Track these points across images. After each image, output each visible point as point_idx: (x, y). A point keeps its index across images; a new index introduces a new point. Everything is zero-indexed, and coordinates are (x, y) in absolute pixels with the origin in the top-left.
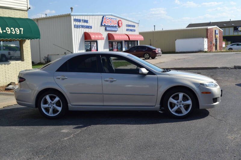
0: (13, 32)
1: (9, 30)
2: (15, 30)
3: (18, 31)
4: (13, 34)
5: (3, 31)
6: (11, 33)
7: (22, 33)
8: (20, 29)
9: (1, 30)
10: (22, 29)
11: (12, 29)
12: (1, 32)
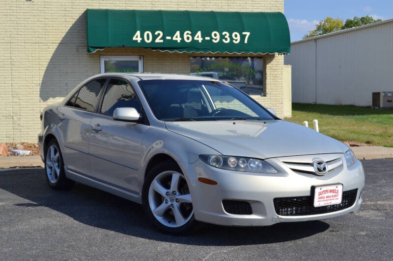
0: (226, 39)
1: (218, 37)
2: (231, 37)
5: (204, 39)
6: (221, 41)
7: (246, 41)
8: (244, 33)
9: (200, 36)
10: (248, 34)
11: (224, 33)
12: (200, 40)
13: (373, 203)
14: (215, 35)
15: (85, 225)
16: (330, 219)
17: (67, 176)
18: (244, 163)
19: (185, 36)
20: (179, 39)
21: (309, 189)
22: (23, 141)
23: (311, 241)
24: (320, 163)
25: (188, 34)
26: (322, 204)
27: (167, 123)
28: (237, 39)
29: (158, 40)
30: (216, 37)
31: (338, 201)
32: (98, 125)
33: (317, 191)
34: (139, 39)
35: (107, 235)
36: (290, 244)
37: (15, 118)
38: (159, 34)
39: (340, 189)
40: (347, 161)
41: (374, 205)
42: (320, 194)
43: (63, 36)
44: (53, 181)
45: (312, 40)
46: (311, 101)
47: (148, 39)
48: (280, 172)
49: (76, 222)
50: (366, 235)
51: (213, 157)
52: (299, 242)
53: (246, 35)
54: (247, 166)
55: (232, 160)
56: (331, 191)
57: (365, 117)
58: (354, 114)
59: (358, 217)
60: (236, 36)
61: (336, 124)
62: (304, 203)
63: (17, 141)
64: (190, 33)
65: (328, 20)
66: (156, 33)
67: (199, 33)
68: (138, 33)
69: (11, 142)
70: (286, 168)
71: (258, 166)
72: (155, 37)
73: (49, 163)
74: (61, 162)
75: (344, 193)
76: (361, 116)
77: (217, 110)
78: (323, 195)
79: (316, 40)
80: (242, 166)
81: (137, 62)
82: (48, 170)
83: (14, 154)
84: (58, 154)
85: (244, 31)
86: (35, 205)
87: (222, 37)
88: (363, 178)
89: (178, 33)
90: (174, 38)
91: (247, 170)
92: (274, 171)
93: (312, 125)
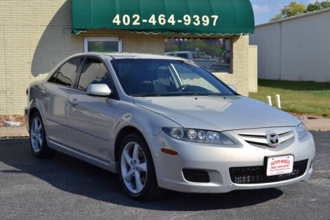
0: (197, 22)
1: (189, 20)
2: (201, 20)
3: (208, 21)
4: (196, 26)
5: (176, 21)
6: (192, 24)
7: (214, 24)
8: (213, 16)
9: (173, 19)
10: (216, 17)
11: (194, 17)
12: (173, 22)
13: (325, 171)
14: (187, 18)
15: (62, 191)
16: (284, 186)
17: (49, 145)
18: (202, 135)
19: (160, 19)
20: (154, 22)
21: (262, 159)
22: (15, 113)
23: (265, 206)
24: (272, 136)
25: (162, 17)
26: (274, 173)
27: (135, 98)
28: (207, 22)
29: (135, 23)
30: (187, 20)
31: (290, 170)
32: (75, 100)
33: (270, 161)
34: (118, 22)
35: (79, 201)
36: (245, 209)
37: (8, 93)
38: (136, 18)
39: (291, 160)
40: (299, 133)
41: (325, 174)
42: (272, 164)
43: (51, 19)
44: (37, 150)
45: (276, 22)
46: (275, 77)
47: (126, 22)
48: (235, 144)
49: (54, 188)
50: (316, 201)
51: (174, 129)
52: (254, 207)
53: (214, 18)
54: (205, 138)
55: (192, 132)
56: (282, 161)
57: (323, 92)
58: (313, 89)
59: (310, 184)
60: (205, 19)
61: (297, 98)
62: (258, 172)
63: (10, 113)
64: (164, 16)
65: (292, 5)
66: (134, 17)
67: (172, 17)
68: (118, 16)
69: (5, 114)
70: (242, 140)
71: (215, 138)
72: (132, 20)
73: (33, 134)
74: (43, 133)
75: (295, 163)
76: (319, 92)
77: (183, 86)
78: (276, 165)
79: (280, 22)
80: (201, 138)
81: (117, 43)
82: (33, 140)
83: (6, 125)
84: (41, 126)
85: (213, 15)
86: (19, 172)
87: (193, 20)
88: (313, 149)
89: (153, 17)
90: (150, 21)
91: (205, 142)
92: (230, 142)
93: (274, 100)
